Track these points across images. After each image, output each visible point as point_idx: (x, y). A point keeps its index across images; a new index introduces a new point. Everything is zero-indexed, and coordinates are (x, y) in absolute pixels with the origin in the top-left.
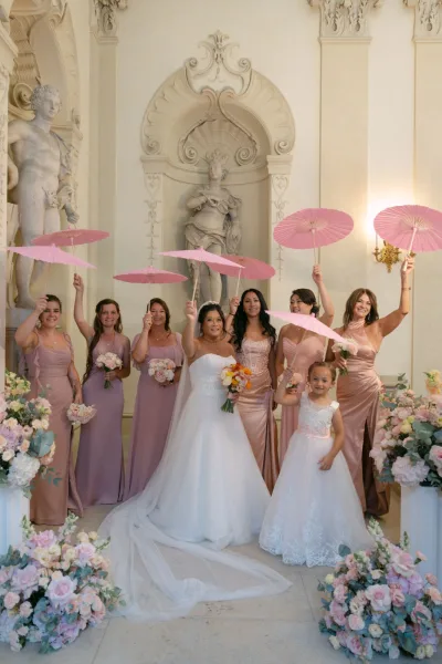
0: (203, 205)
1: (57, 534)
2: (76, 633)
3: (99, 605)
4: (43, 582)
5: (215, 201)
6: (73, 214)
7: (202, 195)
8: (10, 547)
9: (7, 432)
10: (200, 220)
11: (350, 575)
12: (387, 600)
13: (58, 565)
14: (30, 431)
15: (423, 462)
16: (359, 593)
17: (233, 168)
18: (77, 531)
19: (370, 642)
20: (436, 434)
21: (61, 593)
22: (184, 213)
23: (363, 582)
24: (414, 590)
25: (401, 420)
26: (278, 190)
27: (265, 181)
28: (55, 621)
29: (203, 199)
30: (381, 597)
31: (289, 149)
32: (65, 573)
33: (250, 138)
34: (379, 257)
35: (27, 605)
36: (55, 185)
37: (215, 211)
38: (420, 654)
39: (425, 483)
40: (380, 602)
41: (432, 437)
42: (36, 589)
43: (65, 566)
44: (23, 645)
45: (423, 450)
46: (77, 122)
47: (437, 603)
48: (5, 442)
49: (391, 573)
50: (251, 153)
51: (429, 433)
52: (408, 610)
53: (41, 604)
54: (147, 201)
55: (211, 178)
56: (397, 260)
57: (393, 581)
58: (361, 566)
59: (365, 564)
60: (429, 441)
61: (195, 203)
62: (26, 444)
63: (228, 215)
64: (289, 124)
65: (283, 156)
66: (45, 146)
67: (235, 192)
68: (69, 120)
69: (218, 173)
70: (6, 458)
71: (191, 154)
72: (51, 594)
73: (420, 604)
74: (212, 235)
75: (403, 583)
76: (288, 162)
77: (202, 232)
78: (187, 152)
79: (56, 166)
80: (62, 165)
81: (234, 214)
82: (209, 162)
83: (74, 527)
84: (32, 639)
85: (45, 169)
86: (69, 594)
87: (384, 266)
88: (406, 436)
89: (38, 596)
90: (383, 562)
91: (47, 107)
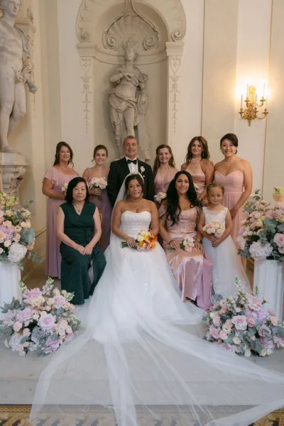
0: (121, 79)
1: (41, 290)
2: (58, 346)
3: (69, 330)
4: (36, 317)
5: (130, 77)
6: (33, 87)
7: (120, 72)
8: (14, 298)
9: (5, 229)
10: (119, 91)
11: (222, 311)
12: (245, 324)
13: (44, 308)
14: (20, 229)
15: (269, 244)
16: (228, 321)
17: (141, 51)
18: (54, 288)
19: (234, 347)
20: (278, 227)
21: (47, 323)
22: (108, 86)
23: (230, 314)
24: (261, 318)
25: (256, 219)
26: (173, 66)
27: (164, 60)
28: (45, 338)
29: (121, 75)
30: (241, 322)
31: (182, 37)
32: (48, 312)
33: (154, 29)
34: (243, 114)
35: (28, 330)
36: (20, 66)
37: (129, 84)
38: (263, 353)
39: (270, 258)
40: (240, 325)
41: (276, 228)
42: (32, 321)
43: (48, 308)
44: (27, 352)
45: (270, 237)
46: (32, 19)
47: (275, 325)
48: (5, 236)
49: (247, 309)
50: (154, 40)
51: (274, 226)
52: (257, 328)
53: (35, 329)
54: (82, 77)
55: (126, 60)
56: (255, 117)
57: (248, 313)
58: (230, 305)
59: (232, 304)
60: (274, 231)
61: (116, 78)
62: (18, 237)
63: (139, 87)
64: (182, 18)
65: (177, 43)
66: (11, 36)
67: (144, 70)
68: (26, 16)
69: (131, 56)
70: (7, 244)
71: (112, 42)
72: (41, 323)
73: (264, 326)
74: (128, 101)
75: (254, 314)
76: (181, 47)
77: (120, 99)
78: (109, 41)
79: (19, 51)
80: (24, 51)
81: (143, 86)
82: (125, 48)
83: (52, 286)
84: (31, 349)
85: (13, 54)
86: (52, 324)
87: (246, 122)
88: (260, 228)
89: (33, 325)
90: (242, 303)
91: (11, 6)
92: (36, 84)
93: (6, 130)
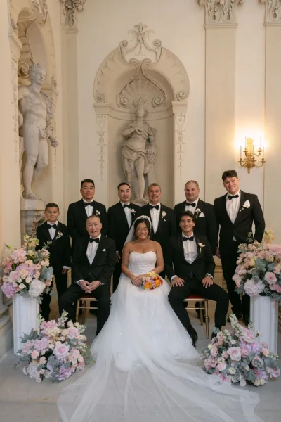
0: (132, 133)
1: (57, 322)
2: (70, 374)
3: (81, 359)
4: (51, 346)
5: (140, 131)
6: (55, 142)
7: (132, 127)
8: (32, 329)
9: (27, 267)
10: (131, 143)
11: (219, 343)
12: (239, 355)
13: (59, 339)
14: (40, 267)
15: (261, 282)
16: (224, 352)
17: (150, 108)
18: (68, 320)
19: (230, 377)
20: (269, 266)
21: (61, 352)
22: (121, 139)
23: (226, 346)
24: (255, 350)
25: (249, 259)
26: (179, 122)
27: (171, 117)
28: (59, 366)
29: (132, 130)
30: (235, 353)
31: (185, 98)
32: (63, 342)
33: (161, 90)
34: (243, 164)
35: (44, 358)
36: (44, 124)
37: (140, 137)
38: (257, 383)
39: (263, 294)
40: (235, 356)
41: (266, 267)
42: (48, 350)
43: (63, 339)
44: (42, 379)
45: (261, 275)
46: (55, 85)
47: (267, 356)
48: (27, 273)
49: (242, 342)
50: (162, 99)
51: (264, 265)
52: (251, 359)
53: (51, 358)
54: (98, 132)
55: (137, 117)
56: (254, 165)
57: (244, 345)
58: (225, 337)
59: (227, 336)
60: (264, 270)
61: (128, 132)
62: (38, 274)
63: (148, 140)
64: (185, 81)
65: (182, 102)
66: (38, 101)
67: (152, 124)
68: (50, 83)
69: (141, 113)
70: (28, 281)
71: (125, 102)
72: (56, 352)
73: (257, 357)
74: (138, 152)
75: (249, 347)
76: (185, 105)
77: (132, 150)
78: (122, 100)
79: (44, 113)
80: (48, 112)
81: (152, 138)
82: (136, 106)
83: (66, 318)
84: (46, 377)
85: (38, 115)
86: (66, 353)
87: (245, 170)
88: (252, 267)
89: (49, 354)
90: (237, 335)
91: (39, 77)
92: (57, 140)
93: (31, 180)
